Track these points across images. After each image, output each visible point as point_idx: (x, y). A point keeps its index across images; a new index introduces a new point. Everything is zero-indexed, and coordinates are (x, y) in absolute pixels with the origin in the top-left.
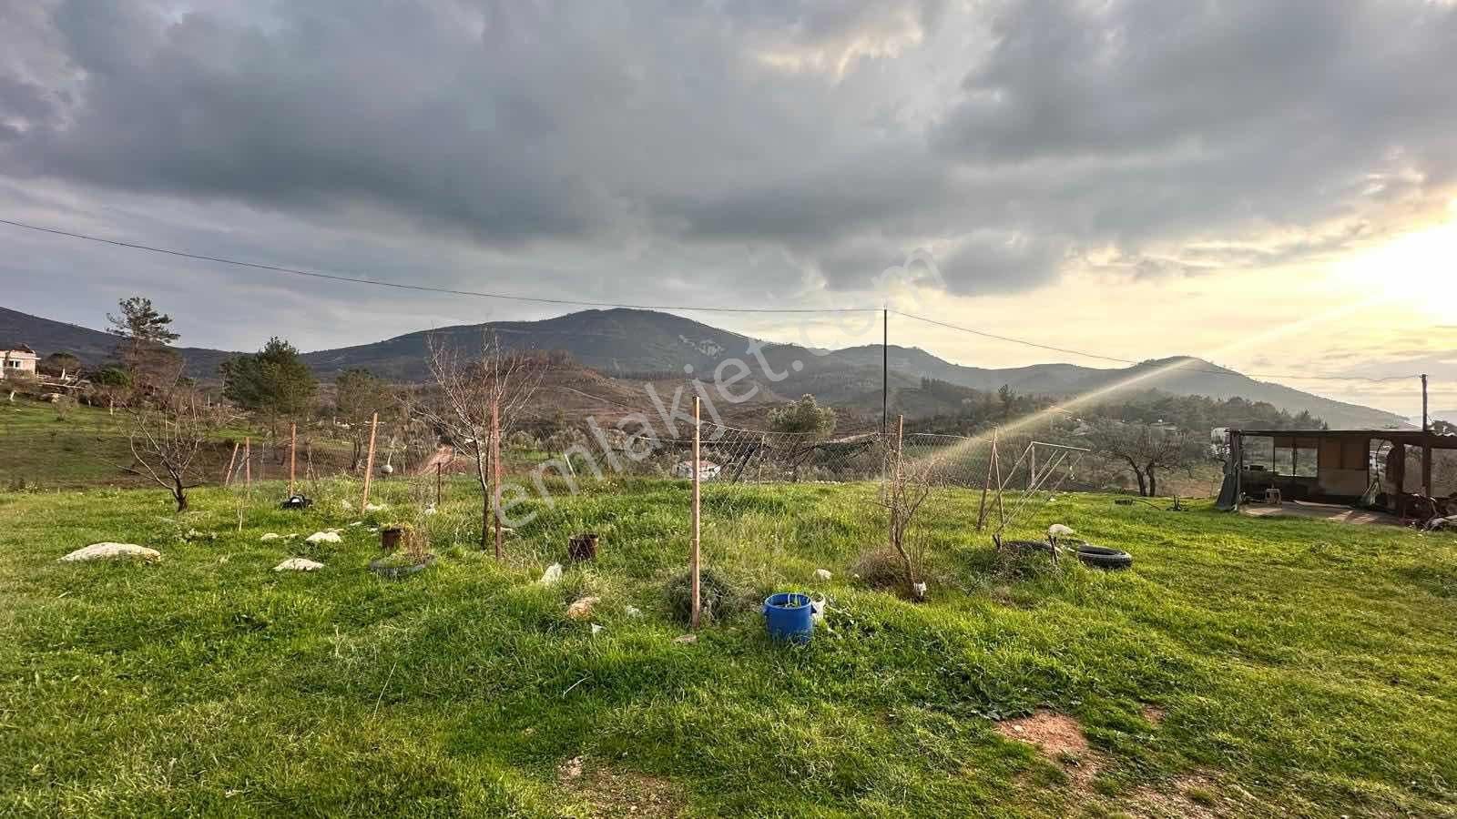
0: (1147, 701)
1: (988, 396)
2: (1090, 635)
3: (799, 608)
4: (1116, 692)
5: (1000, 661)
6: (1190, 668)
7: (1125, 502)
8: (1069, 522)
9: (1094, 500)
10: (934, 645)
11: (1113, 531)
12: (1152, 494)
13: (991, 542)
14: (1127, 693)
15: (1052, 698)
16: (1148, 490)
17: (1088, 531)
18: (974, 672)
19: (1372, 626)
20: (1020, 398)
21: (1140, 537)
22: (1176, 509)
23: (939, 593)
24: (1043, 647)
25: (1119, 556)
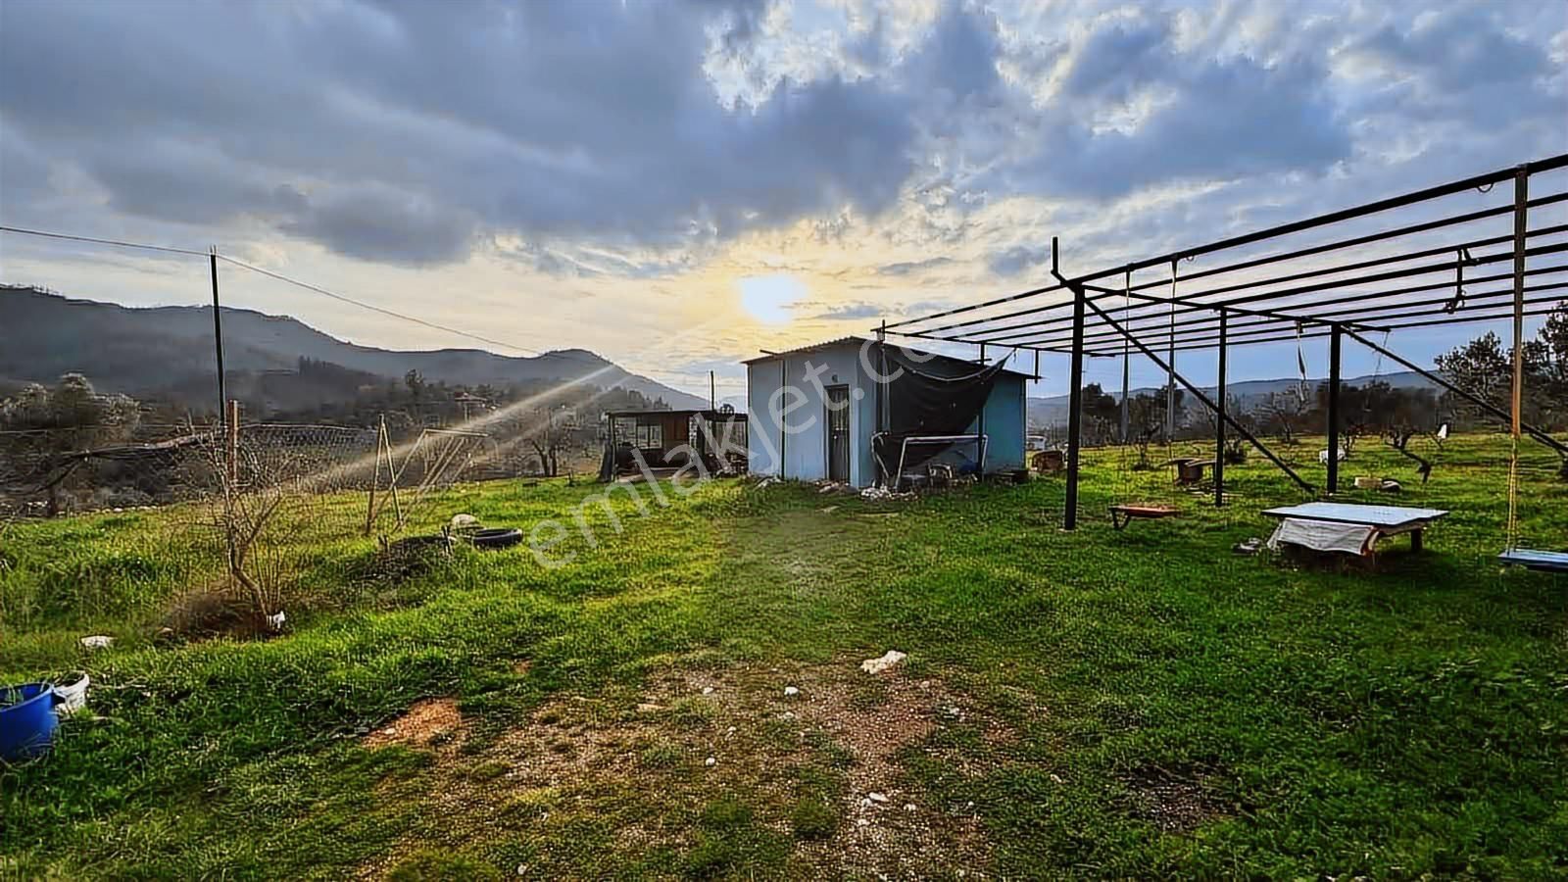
0: (518, 657)
1: (393, 383)
2: (476, 613)
3: (20, 705)
4: (493, 657)
5: (374, 670)
6: (555, 616)
7: (532, 485)
8: (474, 510)
9: (505, 486)
10: (286, 682)
11: (514, 512)
12: (554, 475)
13: (377, 545)
14: (502, 656)
15: (429, 687)
16: (551, 473)
17: (491, 516)
18: (337, 693)
19: (674, 549)
20: (431, 385)
21: (536, 514)
22: (571, 485)
23: (302, 618)
24: (424, 641)
25: (512, 533)
